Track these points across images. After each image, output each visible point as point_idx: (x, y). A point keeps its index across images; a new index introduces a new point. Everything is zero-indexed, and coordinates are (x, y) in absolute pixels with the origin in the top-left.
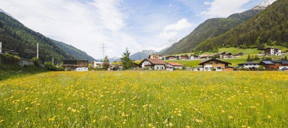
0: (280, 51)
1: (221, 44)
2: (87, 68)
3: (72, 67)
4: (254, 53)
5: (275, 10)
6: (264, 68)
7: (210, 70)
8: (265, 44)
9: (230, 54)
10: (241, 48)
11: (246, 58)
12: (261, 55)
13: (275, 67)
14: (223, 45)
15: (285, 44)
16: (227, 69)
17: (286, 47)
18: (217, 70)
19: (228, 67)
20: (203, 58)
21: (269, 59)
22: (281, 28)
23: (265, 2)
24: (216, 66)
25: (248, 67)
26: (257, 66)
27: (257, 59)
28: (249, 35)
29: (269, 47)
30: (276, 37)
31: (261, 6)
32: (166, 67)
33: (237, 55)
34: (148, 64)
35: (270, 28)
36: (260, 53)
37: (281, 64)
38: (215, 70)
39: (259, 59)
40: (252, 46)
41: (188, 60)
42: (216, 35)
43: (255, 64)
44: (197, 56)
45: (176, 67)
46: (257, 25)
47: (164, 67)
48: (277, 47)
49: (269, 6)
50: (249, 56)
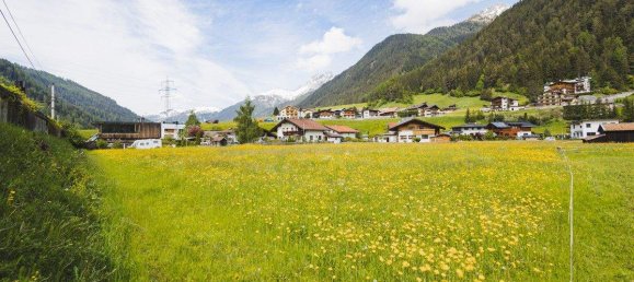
0: (516, 103)
1: (417, 86)
2: (159, 141)
3: (124, 138)
4: (476, 105)
5: (506, 27)
6: (495, 135)
7: (410, 141)
8: (493, 90)
9: (435, 108)
10: (452, 95)
11: (464, 115)
12: (486, 110)
13: (511, 133)
14: (421, 88)
15: (524, 90)
16: (440, 139)
17: (524, 94)
18: (423, 141)
19: (442, 136)
20: (386, 114)
21: (500, 119)
22: (516, 61)
23: (490, 9)
24: (419, 133)
25: (468, 132)
26: (483, 132)
27: (481, 117)
28: (466, 72)
29: (499, 94)
30: (510, 77)
31: (483, 16)
32: (327, 136)
33: (446, 109)
34: (290, 130)
35: (499, 60)
36: (485, 106)
37: (521, 128)
38: (418, 140)
39: (483, 118)
40: (471, 93)
41: (359, 119)
42: (408, 68)
43: (479, 128)
44: (376, 112)
45: (345, 136)
46: (477, 52)
47: (323, 136)
48: (512, 96)
49: (497, 18)
50: (468, 112)
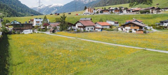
3: (20, 29)
7: (129, 31)
9: (159, 9)
16: (140, 32)
18: (134, 31)
24: (133, 28)
34: (80, 25)
41: (121, 14)
45: (104, 27)
47: (93, 28)
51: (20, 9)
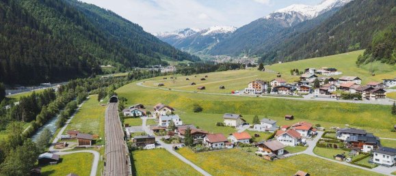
13: (358, 145)
47: (224, 144)
51: (142, 47)
